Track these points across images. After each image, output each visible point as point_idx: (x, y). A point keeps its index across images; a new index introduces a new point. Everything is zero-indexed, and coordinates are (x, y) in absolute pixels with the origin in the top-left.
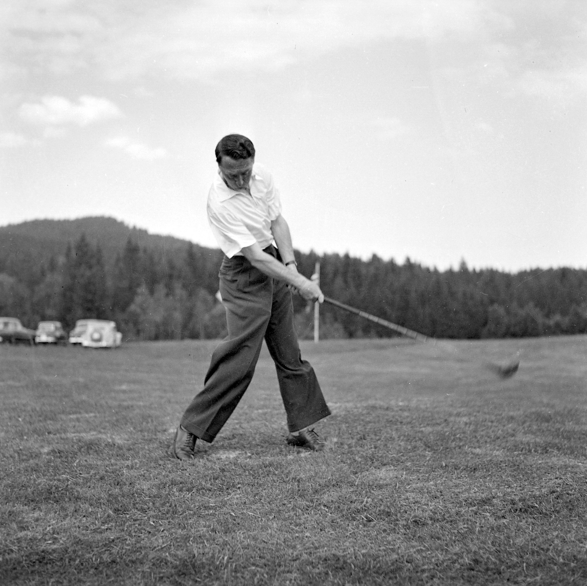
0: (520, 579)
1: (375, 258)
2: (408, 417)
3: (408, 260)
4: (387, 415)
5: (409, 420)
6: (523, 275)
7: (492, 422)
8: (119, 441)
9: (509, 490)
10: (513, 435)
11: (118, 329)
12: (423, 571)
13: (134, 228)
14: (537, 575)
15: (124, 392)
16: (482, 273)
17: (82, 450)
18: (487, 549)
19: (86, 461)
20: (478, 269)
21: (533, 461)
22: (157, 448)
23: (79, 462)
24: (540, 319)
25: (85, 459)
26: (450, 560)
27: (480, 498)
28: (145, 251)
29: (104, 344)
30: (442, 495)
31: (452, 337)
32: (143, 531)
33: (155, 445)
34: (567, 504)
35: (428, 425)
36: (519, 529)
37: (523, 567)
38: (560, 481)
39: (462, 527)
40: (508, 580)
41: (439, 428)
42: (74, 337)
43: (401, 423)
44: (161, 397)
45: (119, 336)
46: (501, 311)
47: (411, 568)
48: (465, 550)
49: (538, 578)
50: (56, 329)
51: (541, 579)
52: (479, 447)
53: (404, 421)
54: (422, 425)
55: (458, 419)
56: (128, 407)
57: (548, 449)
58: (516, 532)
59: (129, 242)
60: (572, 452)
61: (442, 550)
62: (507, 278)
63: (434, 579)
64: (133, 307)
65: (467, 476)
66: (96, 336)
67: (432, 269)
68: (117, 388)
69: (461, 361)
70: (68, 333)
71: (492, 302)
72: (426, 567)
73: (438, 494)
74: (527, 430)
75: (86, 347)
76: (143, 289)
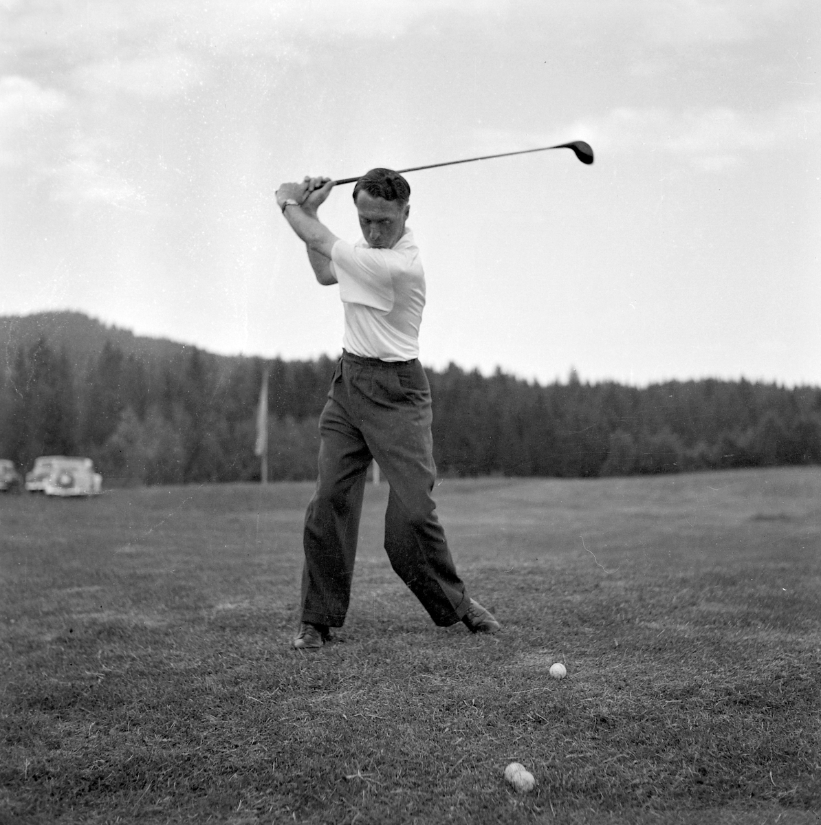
0: (767, 793)
1: (453, 368)
2: (544, 582)
3: (498, 370)
4: (515, 580)
5: (546, 586)
6: (654, 389)
7: (660, 586)
8: (149, 623)
9: (716, 676)
10: (694, 604)
11: (96, 469)
12: (635, 786)
13: (114, 327)
14: (791, 789)
15: (130, 556)
16: (598, 387)
17: (101, 636)
18: (712, 754)
19: (112, 651)
20: (593, 382)
21: (735, 636)
22: (207, 631)
23: (103, 652)
24: (680, 450)
25: (110, 648)
26: (666, 771)
27: (682, 688)
28: (131, 359)
29: (76, 490)
30: (627, 685)
31: (559, 475)
32: (227, 745)
33: (204, 628)
34: (803, 693)
35: (575, 591)
36: (746, 727)
37: (769, 778)
38: (782, 663)
39: (671, 726)
40: (753, 795)
41: (591, 596)
42: (32, 481)
43: (537, 590)
44: (186, 562)
45: (98, 479)
46: (627, 438)
47: (618, 783)
48: (683, 758)
49: (793, 791)
50: (6, 470)
51: (797, 792)
52: (655, 620)
53: (541, 587)
54: (566, 593)
55: (613, 584)
56: (144, 577)
57: (749, 620)
58: (744, 732)
59: (107, 348)
60: (783, 625)
61: (652, 758)
62: (633, 394)
63: (653, 797)
64: (115, 439)
65: (652, 658)
66: (65, 479)
67: (530, 381)
68: (119, 550)
69: (576, 507)
70: (24, 476)
71: (614, 427)
72: (637, 781)
73: (623, 684)
74: (711, 596)
75: (52, 496)
76: (128, 413)
